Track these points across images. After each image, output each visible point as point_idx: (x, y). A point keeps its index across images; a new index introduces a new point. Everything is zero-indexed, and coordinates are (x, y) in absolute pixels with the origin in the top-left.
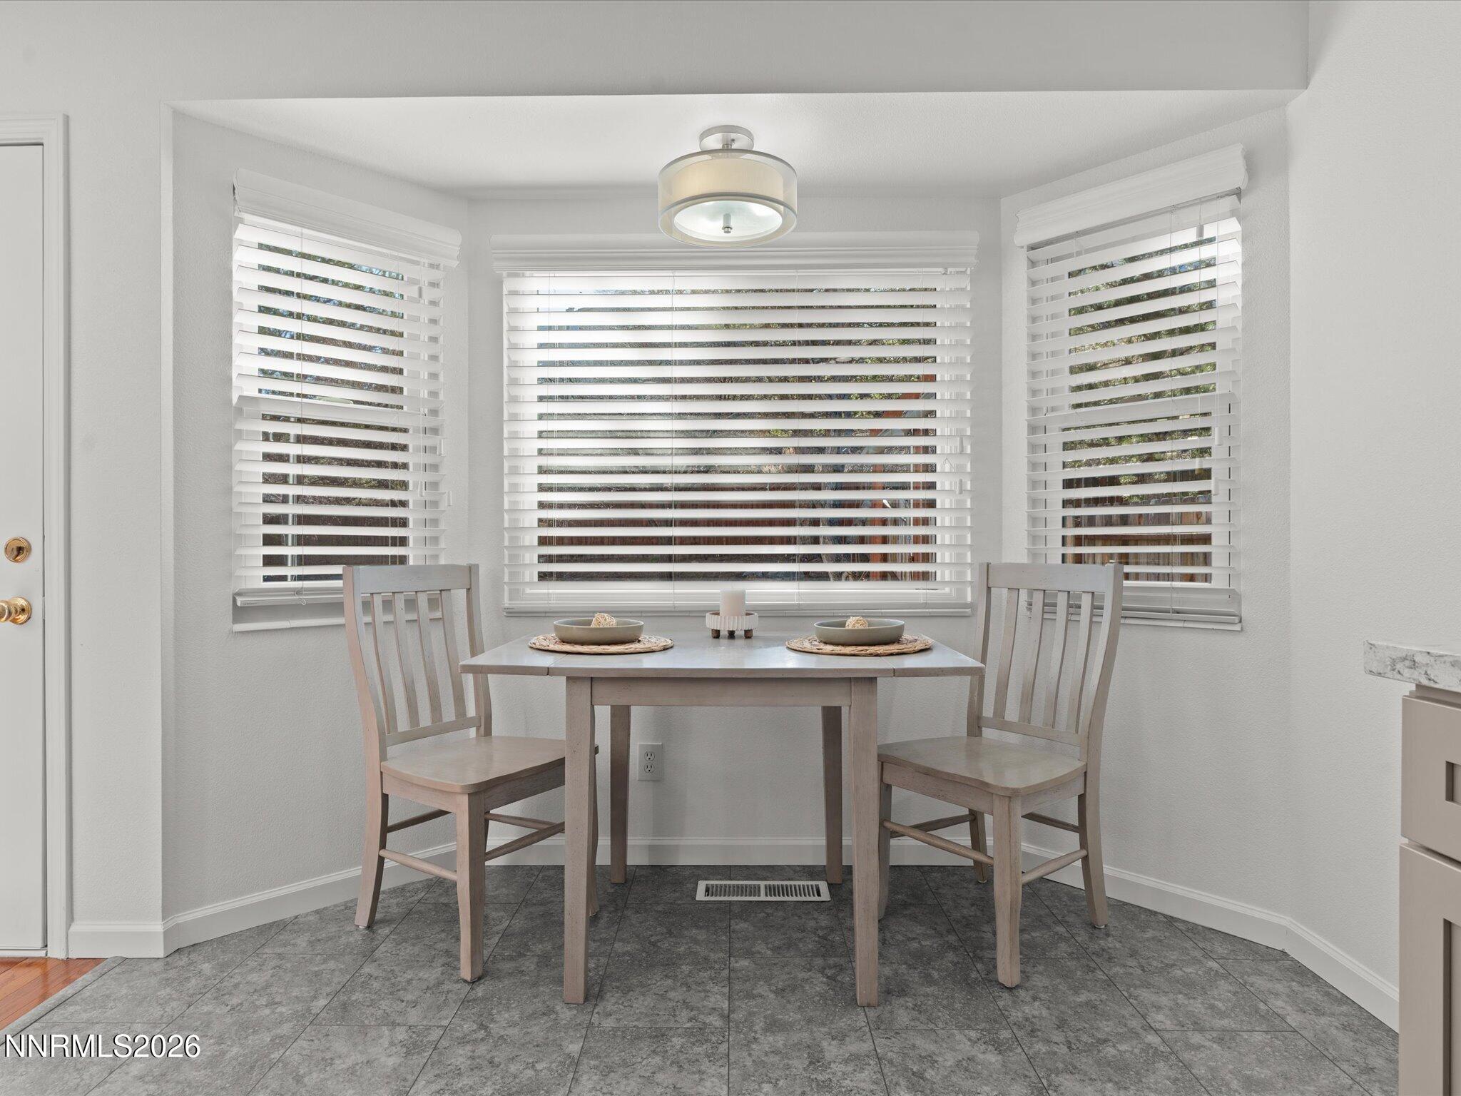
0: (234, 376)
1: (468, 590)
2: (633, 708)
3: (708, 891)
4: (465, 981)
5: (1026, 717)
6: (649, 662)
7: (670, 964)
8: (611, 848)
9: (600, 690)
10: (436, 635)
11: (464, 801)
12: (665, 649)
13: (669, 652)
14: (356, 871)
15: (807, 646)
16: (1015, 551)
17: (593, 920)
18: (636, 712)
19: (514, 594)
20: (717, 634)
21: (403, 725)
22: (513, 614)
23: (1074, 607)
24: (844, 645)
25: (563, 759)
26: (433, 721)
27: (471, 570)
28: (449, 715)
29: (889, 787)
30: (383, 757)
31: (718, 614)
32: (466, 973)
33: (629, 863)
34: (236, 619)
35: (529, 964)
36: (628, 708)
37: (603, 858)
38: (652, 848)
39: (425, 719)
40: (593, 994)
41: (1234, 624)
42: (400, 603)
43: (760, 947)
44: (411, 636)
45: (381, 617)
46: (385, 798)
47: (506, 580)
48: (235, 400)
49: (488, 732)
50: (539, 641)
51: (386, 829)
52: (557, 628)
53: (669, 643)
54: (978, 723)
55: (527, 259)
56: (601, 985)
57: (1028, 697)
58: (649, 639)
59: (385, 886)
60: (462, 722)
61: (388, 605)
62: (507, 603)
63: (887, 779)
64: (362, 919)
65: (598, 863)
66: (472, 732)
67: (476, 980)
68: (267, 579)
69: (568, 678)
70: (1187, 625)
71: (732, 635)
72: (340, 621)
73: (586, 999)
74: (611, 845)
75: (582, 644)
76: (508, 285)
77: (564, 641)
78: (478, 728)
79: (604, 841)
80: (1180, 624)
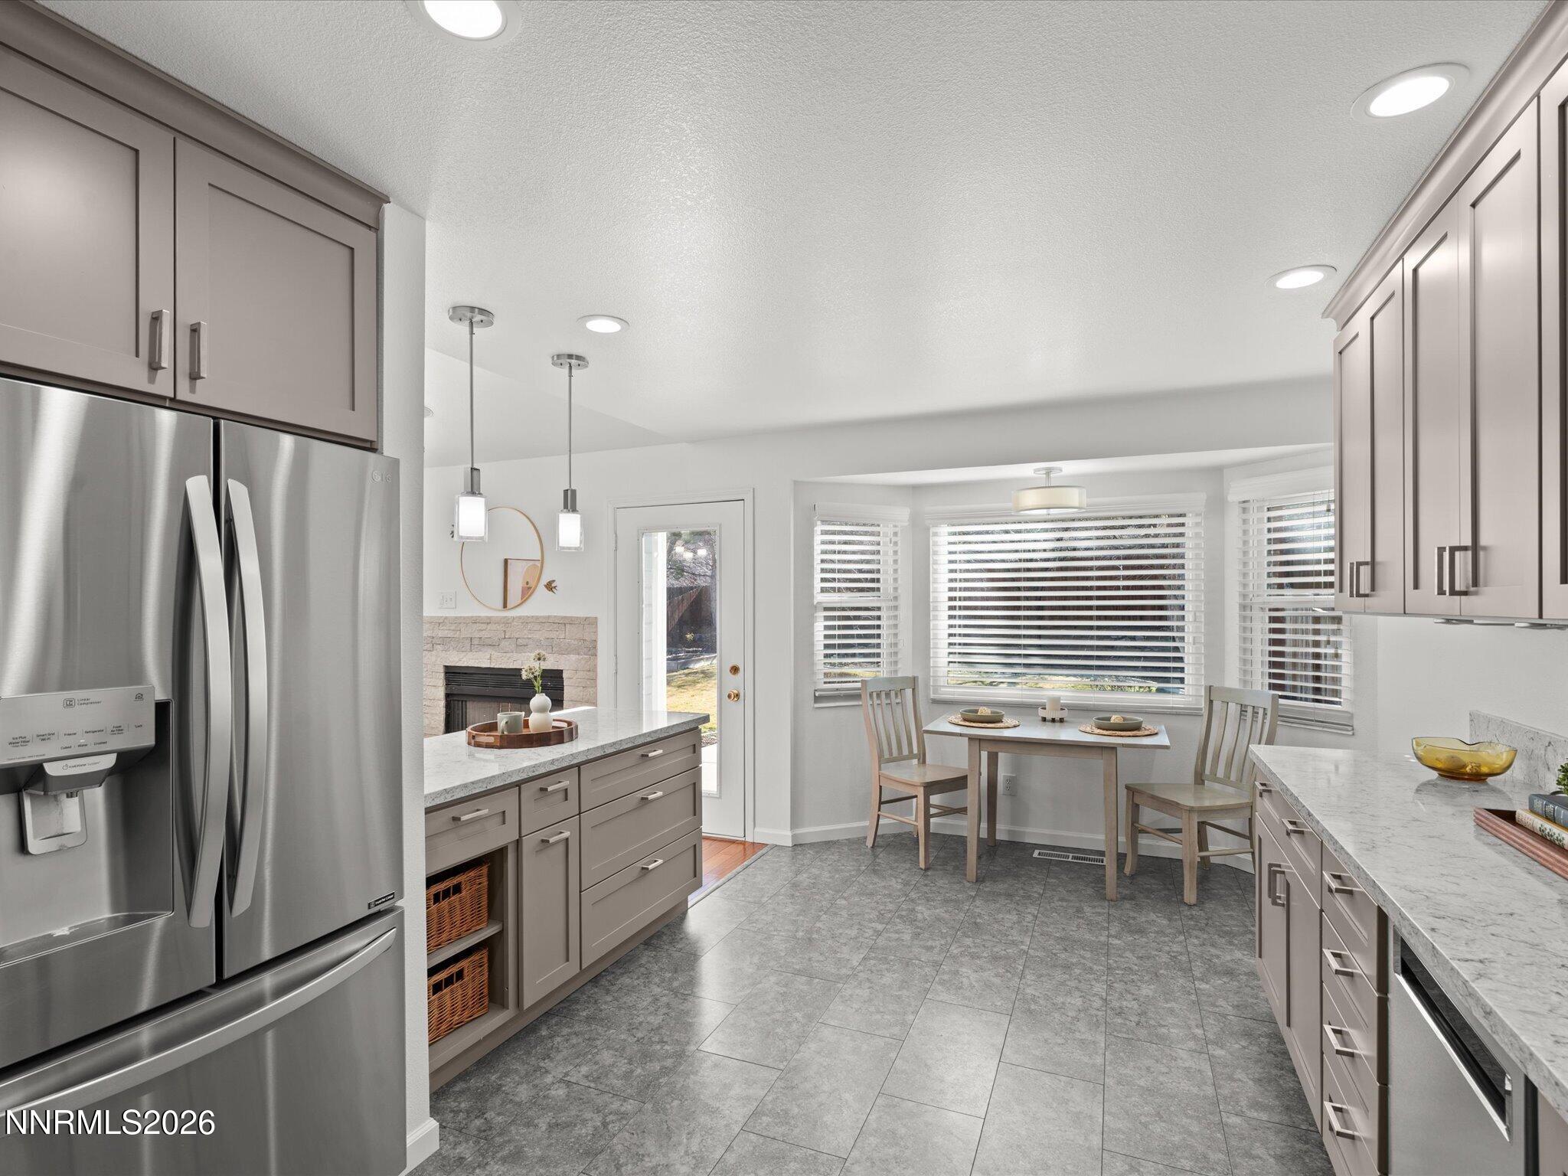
0: (815, 593)
1: (913, 689)
2: (1000, 754)
3: (1039, 854)
4: (922, 869)
5: (1227, 776)
6: (1007, 733)
7: (1017, 876)
8: (988, 831)
9: (983, 744)
10: (898, 710)
11: (921, 790)
12: (1015, 726)
13: (1017, 728)
14: (867, 823)
15: (1088, 729)
16: (1232, 680)
17: (979, 858)
18: (1000, 755)
19: (935, 692)
20: (1044, 719)
21: (886, 755)
22: (935, 702)
23: (1255, 713)
24: (1107, 730)
25: (967, 776)
26: (899, 754)
27: (915, 679)
28: (906, 752)
29: (1137, 806)
30: (880, 769)
31: (1045, 709)
32: (922, 865)
33: (997, 838)
34: (815, 702)
35: (950, 868)
36: (997, 754)
37: (984, 834)
38: (1010, 832)
39: (895, 753)
40: (979, 880)
41: (1348, 731)
42: (883, 695)
43: (1063, 877)
44: (888, 713)
45: (876, 702)
46: (881, 787)
47: (931, 684)
48: (815, 603)
49: (924, 762)
50: (953, 718)
51: (881, 803)
52: (962, 714)
53: (1017, 723)
54: (1201, 777)
55: (942, 519)
56: (983, 878)
57: (1229, 765)
58: (1008, 721)
59: (878, 833)
60: (911, 756)
61: (879, 695)
62: (932, 696)
63: (1137, 801)
64: (869, 843)
65: (981, 836)
66: (915, 761)
67: (927, 869)
68: (825, 683)
69: (969, 738)
70: (1325, 729)
71: (1053, 720)
72: (861, 703)
73: (976, 881)
74: (988, 828)
75: (974, 722)
76: (932, 530)
77: (965, 720)
78: (919, 760)
79: (984, 825)
80: (1321, 729)
